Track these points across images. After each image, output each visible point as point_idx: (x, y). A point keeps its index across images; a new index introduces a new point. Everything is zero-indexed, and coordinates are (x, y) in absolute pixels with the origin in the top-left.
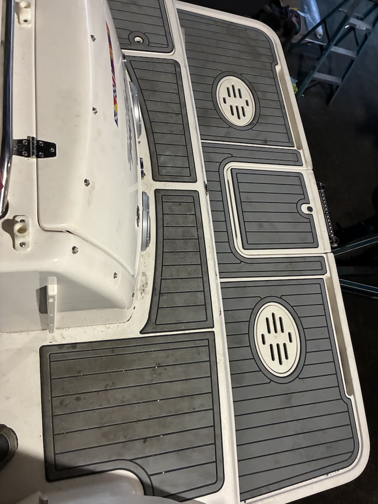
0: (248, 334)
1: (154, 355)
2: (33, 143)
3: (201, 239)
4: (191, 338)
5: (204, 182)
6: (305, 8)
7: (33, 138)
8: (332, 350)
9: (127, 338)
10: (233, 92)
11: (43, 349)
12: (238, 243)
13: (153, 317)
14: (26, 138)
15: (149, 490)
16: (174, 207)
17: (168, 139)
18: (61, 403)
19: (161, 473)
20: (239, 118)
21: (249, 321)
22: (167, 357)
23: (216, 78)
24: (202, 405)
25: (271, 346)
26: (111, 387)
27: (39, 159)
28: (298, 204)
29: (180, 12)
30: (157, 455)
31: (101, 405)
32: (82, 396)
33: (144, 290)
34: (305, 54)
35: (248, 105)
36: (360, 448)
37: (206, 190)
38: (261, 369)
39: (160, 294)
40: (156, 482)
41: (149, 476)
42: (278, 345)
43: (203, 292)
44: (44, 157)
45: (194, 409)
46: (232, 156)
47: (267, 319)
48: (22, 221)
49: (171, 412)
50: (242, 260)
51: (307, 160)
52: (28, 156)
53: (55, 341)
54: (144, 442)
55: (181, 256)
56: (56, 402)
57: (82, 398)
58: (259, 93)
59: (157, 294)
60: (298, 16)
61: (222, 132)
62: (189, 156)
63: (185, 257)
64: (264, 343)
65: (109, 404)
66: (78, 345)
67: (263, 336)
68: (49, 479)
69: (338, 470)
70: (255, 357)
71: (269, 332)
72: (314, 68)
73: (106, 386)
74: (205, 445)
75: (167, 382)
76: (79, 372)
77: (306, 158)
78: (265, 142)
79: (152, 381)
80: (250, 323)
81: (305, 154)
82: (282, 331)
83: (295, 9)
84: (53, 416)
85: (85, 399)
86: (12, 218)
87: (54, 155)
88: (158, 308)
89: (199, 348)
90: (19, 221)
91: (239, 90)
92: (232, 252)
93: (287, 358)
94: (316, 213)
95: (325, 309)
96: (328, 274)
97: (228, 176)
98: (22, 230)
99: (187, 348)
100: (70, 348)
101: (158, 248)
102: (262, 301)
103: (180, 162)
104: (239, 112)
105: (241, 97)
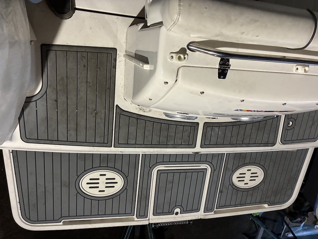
0: (107, 167)
1: (103, 111)
2: (227, 68)
3: (166, 146)
4: (109, 134)
5: (200, 152)
6: (306, 227)
7: (229, 68)
8: (91, 215)
9: (115, 97)
10: (254, 176)
11: (115, 50)
12: (161, 167)
13: (124, 113)
14: (230, 64)
15: (28, 100)
16: (187, 133)
17: (228, 134)
18: (84, 57)
19: (36, 108)
20: (237, 178)
21: (115, 168)
22: (101, 119)
23: (264, 167)
24: (71, 135)
25: (98, 179)
26: (88, 85)
27: (218, 69)
28: (181, 206)
29: (307, 150)
30: (47, 107)
31: (79, 78)
32: (86, 69)
33: (141, 110)
34: (277, 223)
35: (245, 184)
36: (31, 224)
37: (196, 153)
38: (86, 171)
39: (138, 119)
40: (33, 104)
41: (36, 101)
42: (98, 183)
43: (135, 143)
44: (218, 72)
45: (69, 130)
46: (214, 170)
47: (114, 179)
48: (185, 58)
49: (69, 117)
50: (151, 168)
51: (207, 216)
52: (220, 64)
53: (119, 57)
54: (55, 100)
55: (158, 133)
56: (85, 54)
57: (85, 69)
58: (251, 192)
59: (137, 116)
60: (301, 222)
61: (230, 166)
62: (217, 145)
63: (157, 135)
64: (101, 175)
65: (79, 83)
66: (115, 69)
67: (105, 175)
68: (42, 46)
69: (21, 209)
70: (93, 169)
71: (107, 179)
72: (267, 228)
73: (89, 83)
74: (48, 134)
75: (86, 117)
76: (99, 68)
77: (208, 216)
78: (221, 192)
79: (89, 108)
80: (114, 169)
81: (211, 215)
82: (106, 187)
83: (306, 221)
84: (77, 52)
85: (84, 70)
86: (187, 53)
87: (219, 77)
88: (130, 117)
89: (103, 137)
90: (185, 56)
91: (255, 180)
92: (157, 163)
93: (90, 187)
94: (173, 217)
95: (116, 215)
96: (136, 219)
97: (203, 166)
98: (179, 58)
99: (104, 131)
100: (113, 65)
101: (164, 121)
102: (125, 177)
103: (214, 140)
104: (241, 178)
105: (250, 180)
